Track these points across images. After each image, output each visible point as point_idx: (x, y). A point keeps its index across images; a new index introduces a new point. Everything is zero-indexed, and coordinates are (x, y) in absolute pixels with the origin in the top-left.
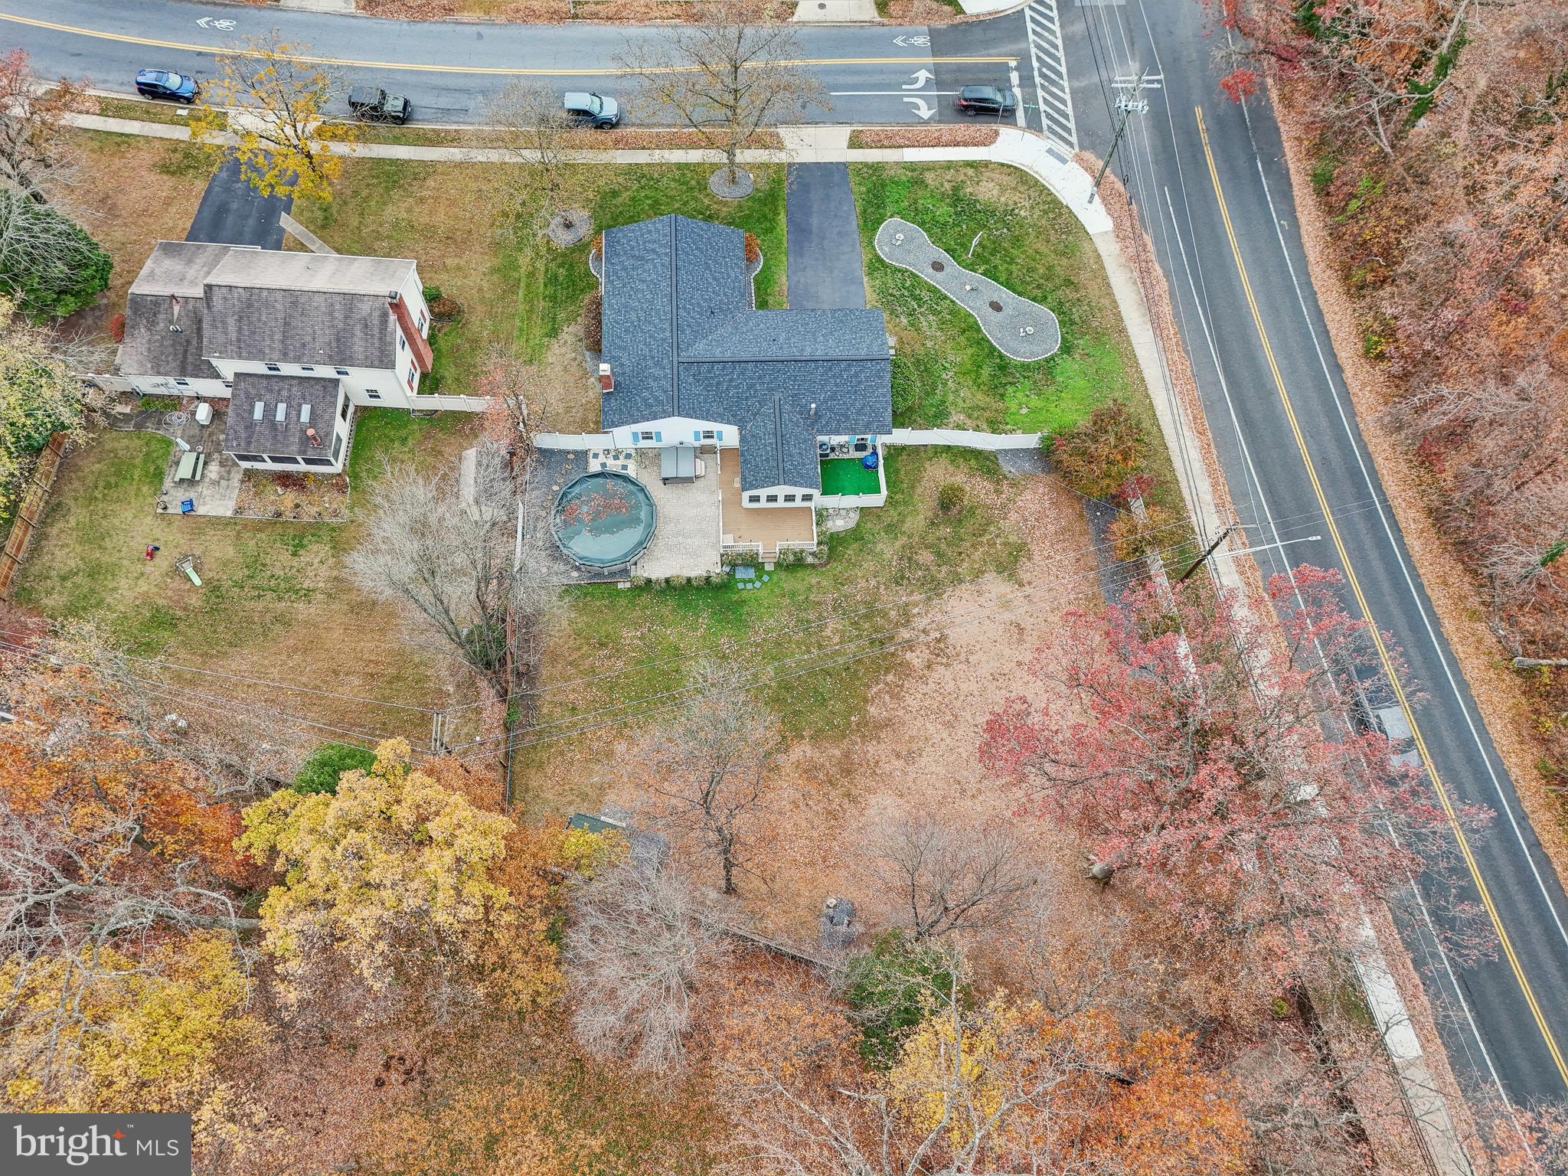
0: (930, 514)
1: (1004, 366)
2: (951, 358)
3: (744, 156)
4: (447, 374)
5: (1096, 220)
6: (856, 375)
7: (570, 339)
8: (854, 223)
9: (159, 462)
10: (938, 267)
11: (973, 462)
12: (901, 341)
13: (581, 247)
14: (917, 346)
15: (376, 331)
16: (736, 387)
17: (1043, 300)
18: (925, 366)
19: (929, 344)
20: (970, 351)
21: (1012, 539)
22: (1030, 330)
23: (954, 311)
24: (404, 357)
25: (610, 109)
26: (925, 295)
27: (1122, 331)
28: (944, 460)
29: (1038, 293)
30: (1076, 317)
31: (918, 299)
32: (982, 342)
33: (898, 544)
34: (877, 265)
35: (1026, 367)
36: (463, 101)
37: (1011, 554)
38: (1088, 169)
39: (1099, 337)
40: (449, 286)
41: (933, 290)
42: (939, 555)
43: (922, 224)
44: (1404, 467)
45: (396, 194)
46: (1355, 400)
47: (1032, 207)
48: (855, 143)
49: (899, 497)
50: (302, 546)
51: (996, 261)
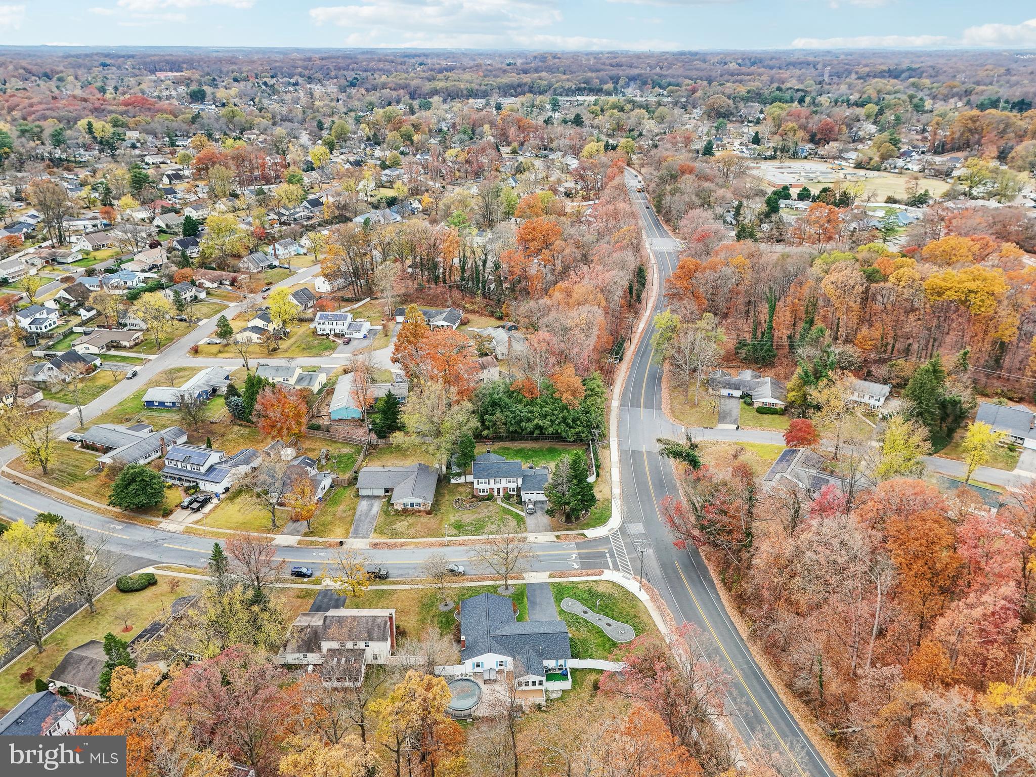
0: (589, 692)
1: (614, 644)
2: (593, 641)
3: (510, 582)
5: (643, 596)
6: (556, 639)
7: (447, 640)
8: (553, 600)
10: (585, 612)
11: (605, 675)
12: (573, 634)
13: (451, 611)
15: (382, 629)
16: (512, 644)
17: (627, 623)
18: (584, 642)
20: (600, 639)
23: (593, 626)
24: (389, 639)
25: (461, 569)
26: (581, 621)
27: (658, 630)
28: (593, 673)
29: (625, 620)
30: (639, 627)
31: (579, 622)
32: (605, 636)
34: (562, 612)
36: (407, 571)
38: (638, 581)
39: (649, 633)
40: (402, 625)
41: (583, 619)
43: (578, 600)
44: (774, 671)
45: (382, 600)
47: (619, 593)
48: (551, 576)
49: (576, 685)
51: (607, 610)
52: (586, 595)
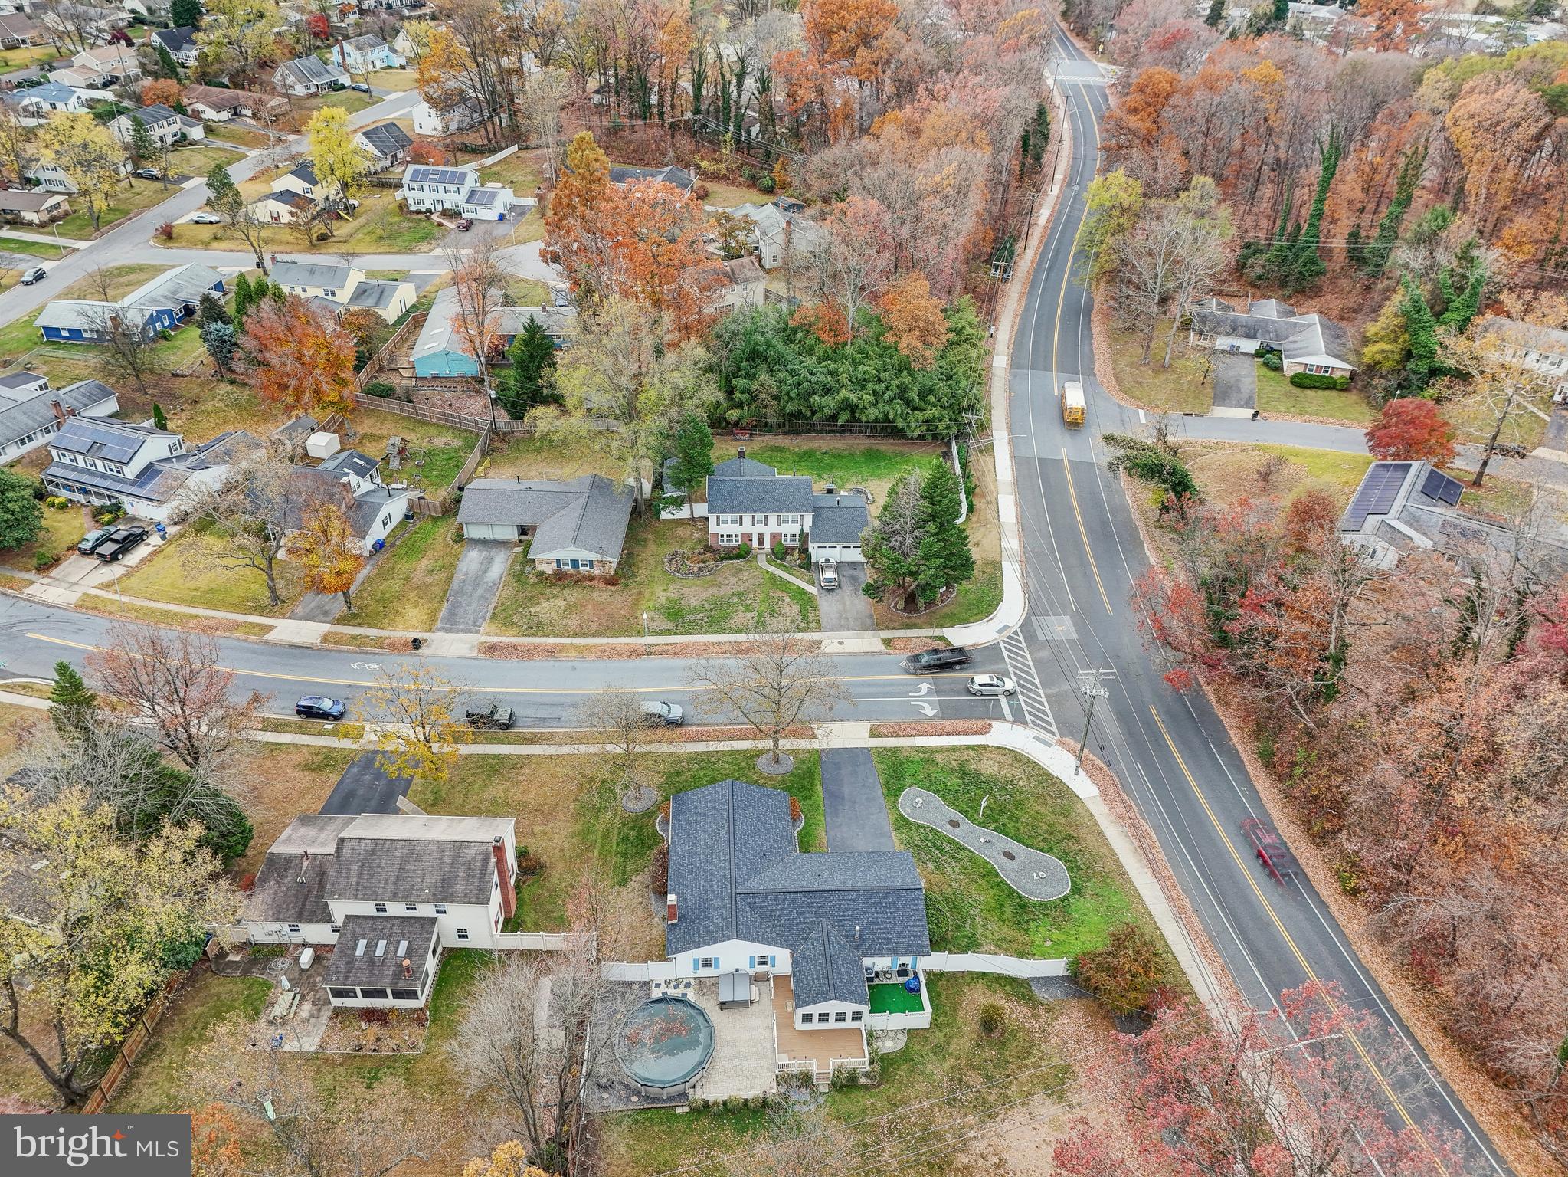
0: (974, 1036)
1: (1023, 905)
2: (975, 897)
3: (784, 744)
4: (527, 919)
5: (1084, 788)
6: (894, 902)
7: (637, 886)
8: (880, 791)
9: (256, 1004)
10: (954, 824)
11: (1008, 988)
12: (929, 882)
13: (649, 814)
14: (944, 886)
15: (477, 872)
16: (788, 914)
17: (1050, 850)
18: (954, 903)
19: (955, 885)
20: (992, 892)
21: (1056, 1061)
22: (1043, 874)
23: (973, 859)
24: (496, 897)
25: (676, 712)
26: (946, 846)
27: (1124, 874)
28: (981, 985)
29: (1045, 845)
30: (1080, 864)
31: (941, 849)
32: (1000, 884)
33: (947, 1065)
34: (901, 823)
35: (1043, 906)
36: (558, 712)
37: (1057, 1076)
38: (1070, 750)
39: (1104, 880)
40: (534, 846)
41: (954, 842)
42: (989, 1077)
43: (937, 792)
44: (1408, 989)
45: (496, 780)
46: (1346, 931)
47: (1028, 779)
48: (874, 733)
49: (942, 1019)
50: (377, 1079)
51: (1004, 820)
52: (954, 782)
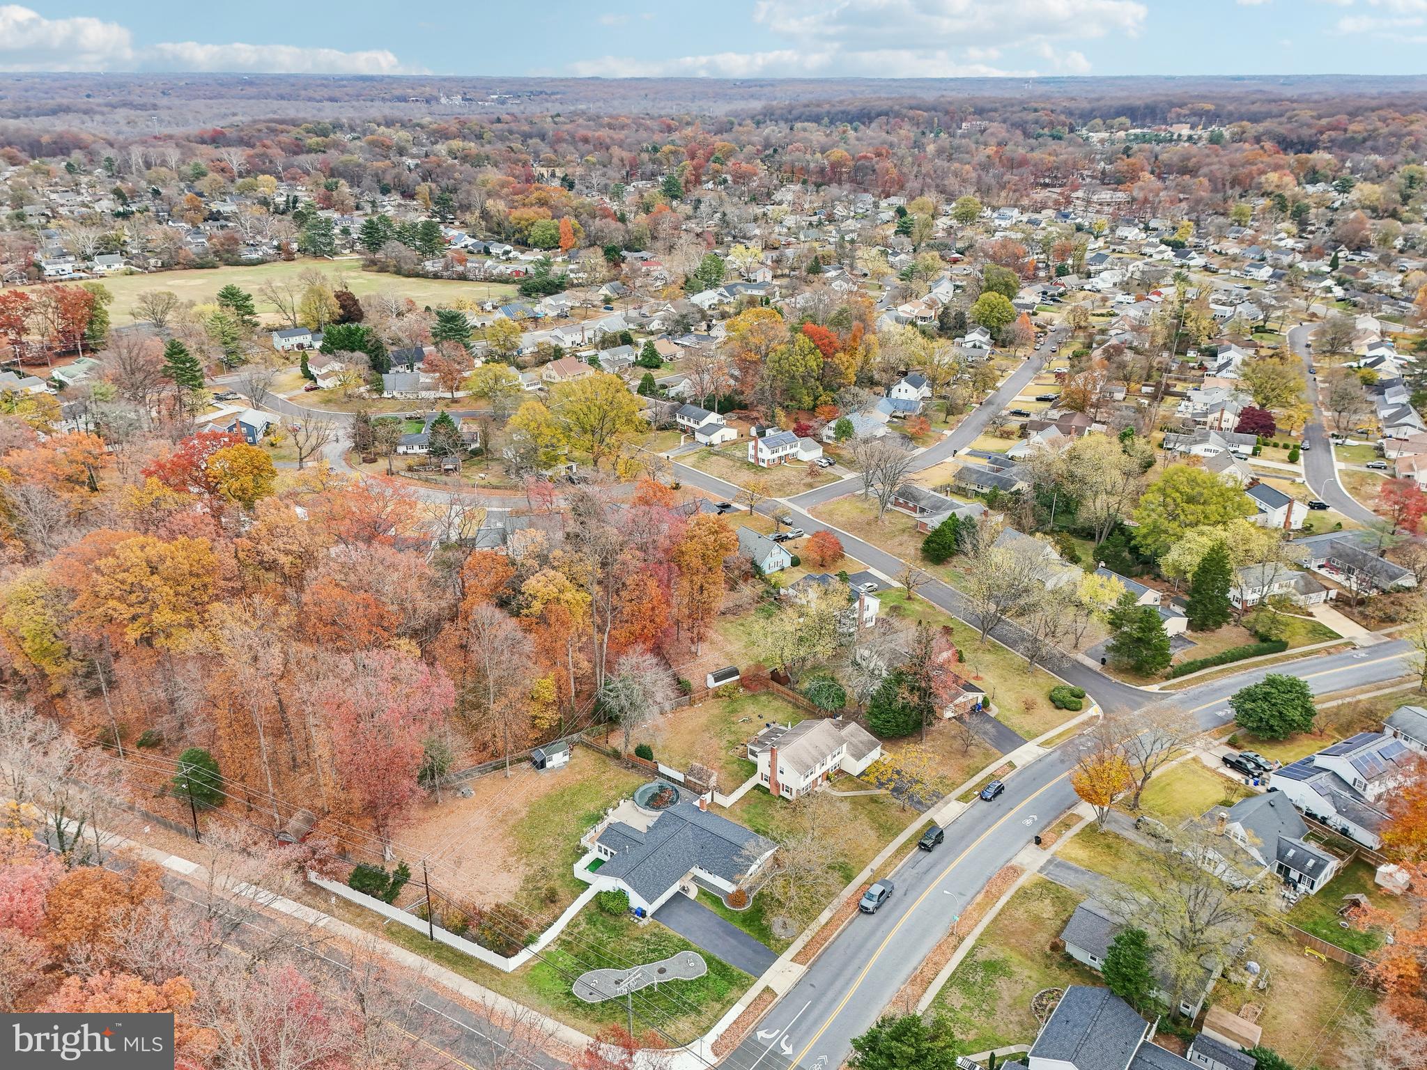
2: (612, 945)
8: (718, 956)
10: (662, 971)
14: (630, 933)
19: (626, 939)
22: (593, 986)
23: (633, 963)
26: (652, 956)
31: (653, 951)
34: (686, 946)
35: (579, 974)
41: (652, 961)
48: (769, 991)
51: (644, 999)
